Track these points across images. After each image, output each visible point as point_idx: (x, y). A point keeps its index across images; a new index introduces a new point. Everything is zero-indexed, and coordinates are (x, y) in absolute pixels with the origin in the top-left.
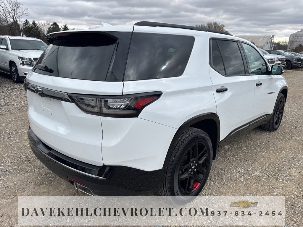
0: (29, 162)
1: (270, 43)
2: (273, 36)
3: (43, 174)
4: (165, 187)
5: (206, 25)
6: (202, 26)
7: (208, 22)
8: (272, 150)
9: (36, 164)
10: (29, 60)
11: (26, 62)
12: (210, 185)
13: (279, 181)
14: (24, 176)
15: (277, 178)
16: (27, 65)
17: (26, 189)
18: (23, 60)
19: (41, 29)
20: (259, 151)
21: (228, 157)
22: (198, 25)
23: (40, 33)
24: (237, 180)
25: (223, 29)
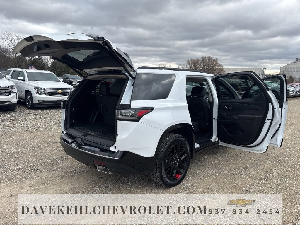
0: (53, 165)
1: (262, 75)
2: (264, 69)
3: (66, 172)
4: (156, 169)
5: (200, 59)
6: (196, 59)
7: (202, 56)
8: (242, 159)
9: (59, 166)
10: (43, 90)
11: (40, 91)
12: (189, 179)
13: (241, 177)
14: (51, 173)
15: (240, 175)
16: (41, 93)
17: (55, 180)
18: (38, 89)
19: (46, 61)
20: (231, 159)
21: (206, 163)
22: (193, 59)
23: (44, 65)
24: (210, 176)
25: (217, 62)
